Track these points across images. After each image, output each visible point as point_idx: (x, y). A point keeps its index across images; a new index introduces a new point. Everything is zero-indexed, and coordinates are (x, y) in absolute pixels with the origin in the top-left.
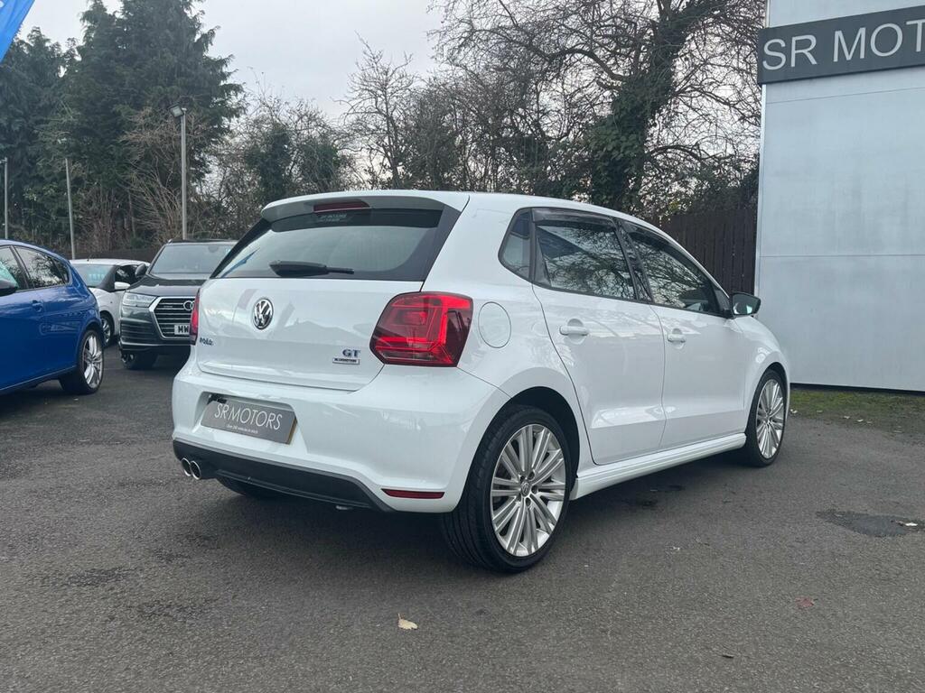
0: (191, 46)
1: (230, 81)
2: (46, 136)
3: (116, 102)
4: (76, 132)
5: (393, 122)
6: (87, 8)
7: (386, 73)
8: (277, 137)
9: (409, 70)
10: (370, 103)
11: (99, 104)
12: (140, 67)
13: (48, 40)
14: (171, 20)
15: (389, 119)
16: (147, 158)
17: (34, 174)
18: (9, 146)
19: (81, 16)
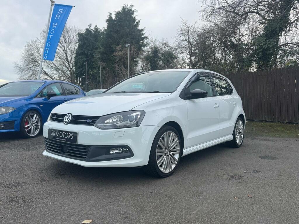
0: (133, 26)
1: (144, 36)
2: (96, 55)
3: (112, 44)
4: (102, 53)
5: (190, 43)
6: (108, 18)
7: (189, 28)
8: (155, 51)
9: (196, 26)
10: (183, 38)
11: (108, 45)
12: (119, 33)
13: (99, 29)
14: (128, 18)
15: (189, 42)
16: (120, 60)
17: (93, 67)
18: (87, 59)
19: (106, 21)
